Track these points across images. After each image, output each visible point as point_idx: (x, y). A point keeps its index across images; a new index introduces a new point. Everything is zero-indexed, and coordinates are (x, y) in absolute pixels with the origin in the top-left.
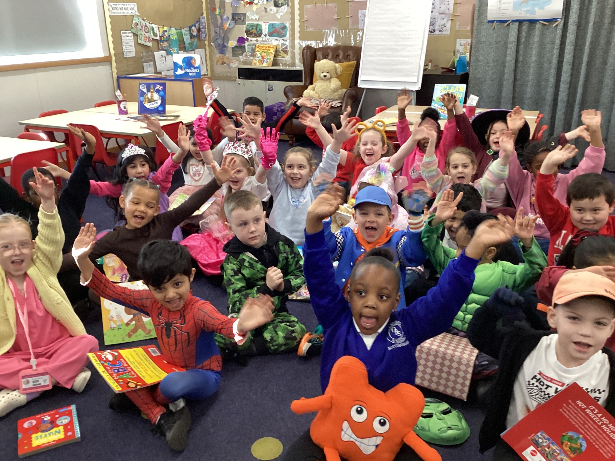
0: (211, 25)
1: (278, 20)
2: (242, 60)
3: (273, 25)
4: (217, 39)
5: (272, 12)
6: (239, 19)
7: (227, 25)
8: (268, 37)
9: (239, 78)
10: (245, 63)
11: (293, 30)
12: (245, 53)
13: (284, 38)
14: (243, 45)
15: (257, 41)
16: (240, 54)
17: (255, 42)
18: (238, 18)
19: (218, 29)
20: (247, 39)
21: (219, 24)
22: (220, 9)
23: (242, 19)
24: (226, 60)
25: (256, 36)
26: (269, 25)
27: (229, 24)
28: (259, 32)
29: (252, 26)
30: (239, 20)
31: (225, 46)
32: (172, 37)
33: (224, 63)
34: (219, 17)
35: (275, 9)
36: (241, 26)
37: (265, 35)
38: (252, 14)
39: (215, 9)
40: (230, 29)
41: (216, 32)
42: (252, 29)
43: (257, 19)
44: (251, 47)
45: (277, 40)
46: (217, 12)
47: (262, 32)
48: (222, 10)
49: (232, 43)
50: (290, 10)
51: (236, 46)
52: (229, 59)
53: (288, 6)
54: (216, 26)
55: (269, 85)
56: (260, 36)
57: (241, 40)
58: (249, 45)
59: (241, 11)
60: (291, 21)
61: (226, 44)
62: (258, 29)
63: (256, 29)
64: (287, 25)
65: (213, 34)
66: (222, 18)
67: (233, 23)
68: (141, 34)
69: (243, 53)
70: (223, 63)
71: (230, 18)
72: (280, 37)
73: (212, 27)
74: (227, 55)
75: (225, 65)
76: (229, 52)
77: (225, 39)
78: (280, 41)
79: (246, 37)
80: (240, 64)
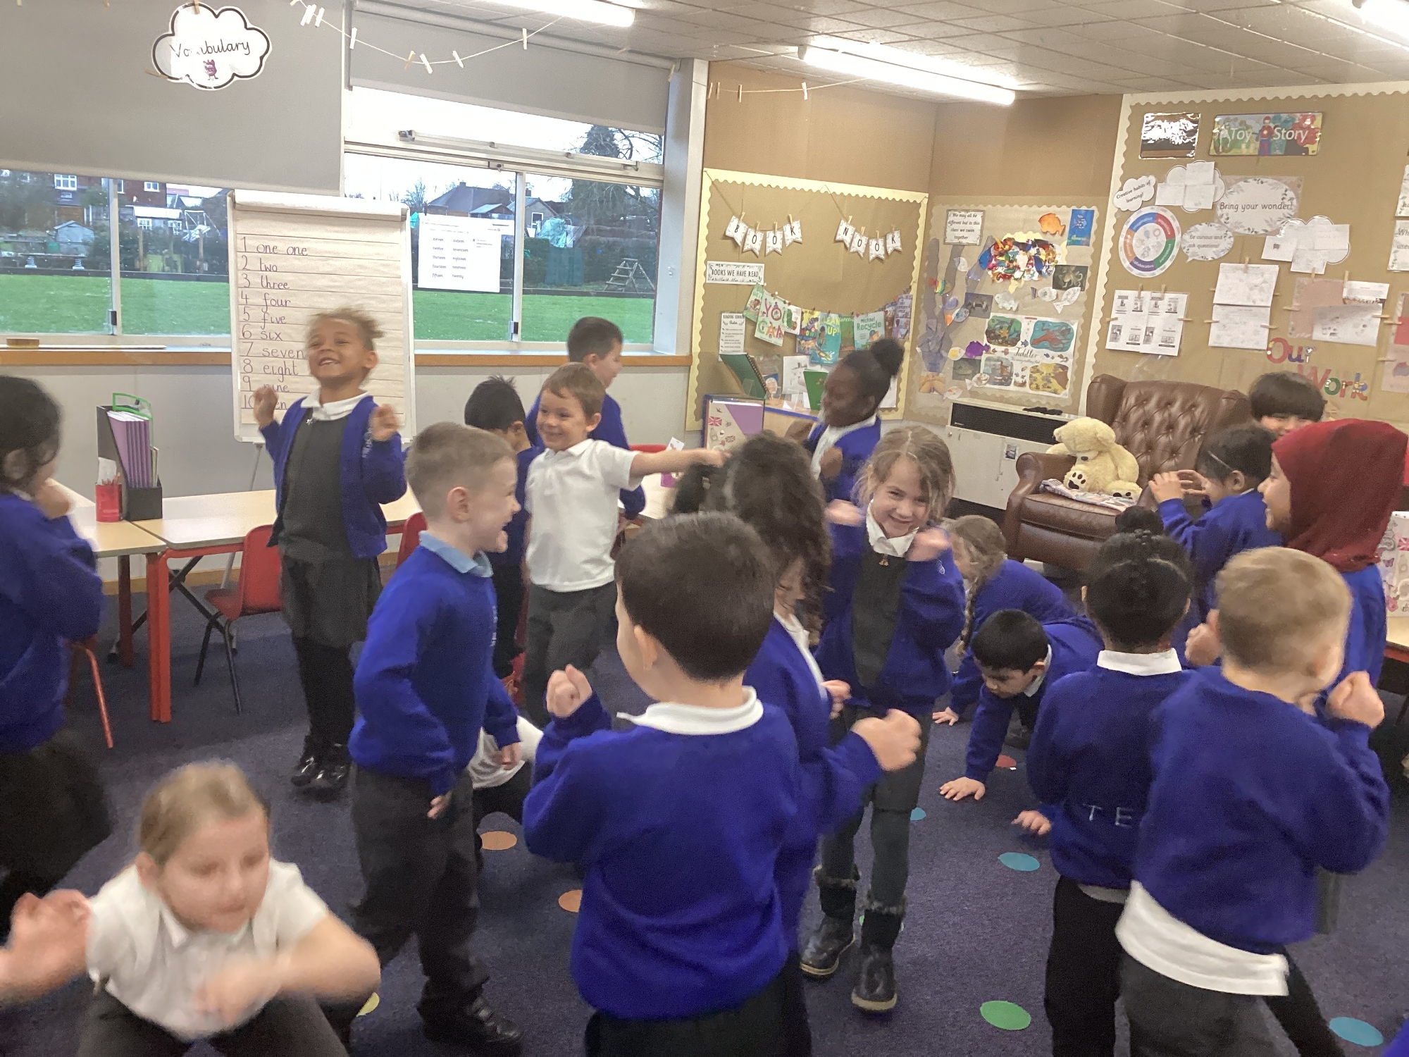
0: (923, 312)
1: (1055, 314)
2: (969, 388)
3: (1044, 323)
4: (929, 341)
5: (1047, 298)
6: (977, 305)
7: (953, 316)
8: (1029, 347)
9: (952, 424)
10: (973, 394)
11: (1084, 339)
12: (978, 375)
13: (1064, 354)
14: (978, 358)
15: (1006, 352)
16: (967, 376)
17: (1003, 355)
18: (976, 303)
19: (935, 321)
20: (987, 348)
21: (937, 313)
22: (945, 282)
23: (984, 306)
24: (938, 384)
25: (1005, 342)
26: (1036, 324)
27: (957, 314)
28: (1014, 336)
29: (1001, 321)
30: (977, 308)
31: (942, 356)
32: (828, 332)
33: (934, 390)
34: (939, 299)
35: (1054, 291)
36: (980, 320)
37: (1025, 344)
38: (1006, 299)
39: (935, 283)
40: (956, 324)
41: (928, 327)
42: (1001, 328)
43: (1014, 309)
44: (993, 363)
45: (1047, 356)
46: (939, 289)
47: (1019, 335)
48: (948, 285)
49: (957, 352)
50: (1085, 298)
51: (962, 359)
52: (944, 383)
53: (1083, 289)
54: (931, 315)
55: (1009, 446)
56: (1014, 344)
57: (975, 348)
58: (988, 359)
59: (984, 289)
60: (1083, 321)
61: (943, 353)
62: (1012, 329)
63: (1009, 328)
64: (1075, 327)
65: (922, 330)
66: (944, 301)
67: (965, 312)
68: (763, 321)
69: (974, 374)
70: (932, 390)
71: (962, 302)
72: (1055, 350)
73: (923, 316)
74: (941, 375)
75: (935, 393)
76: (947, 370)
77: (944, 342)
78: (1053, 358)
79: (985, 342)
80: (962, 396)
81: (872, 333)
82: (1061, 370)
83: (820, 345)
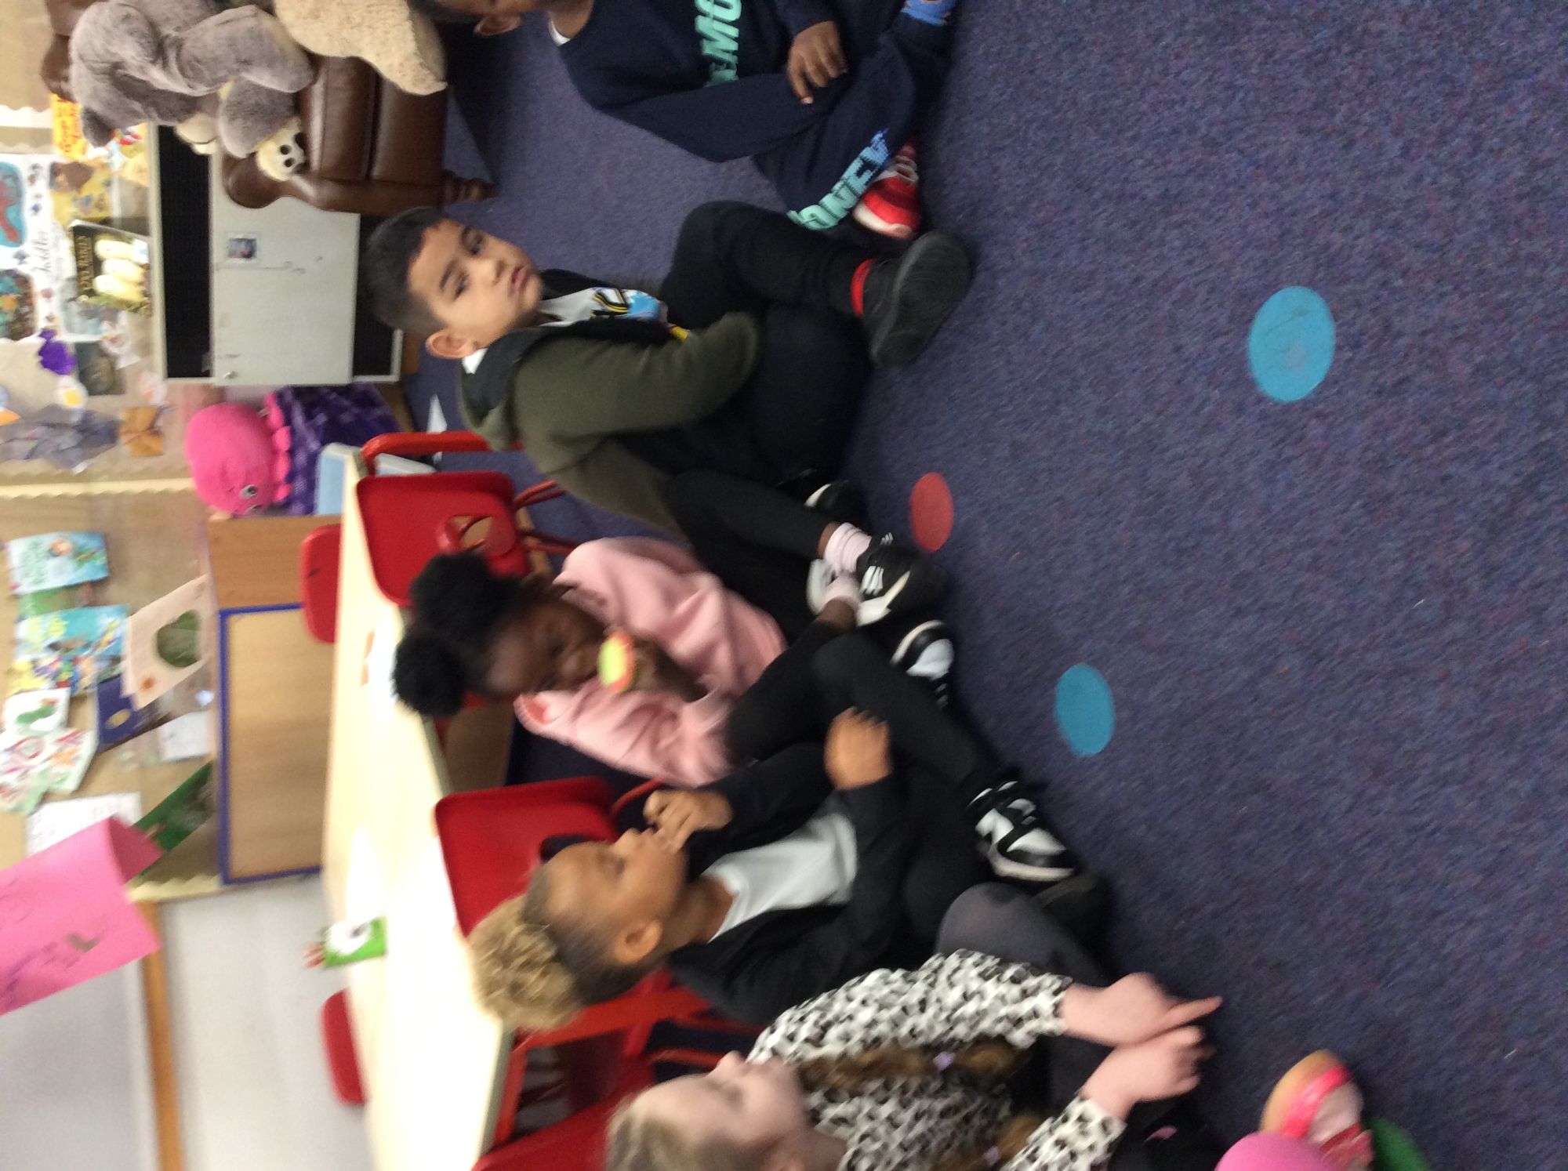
2: (134, 360)
4: (58, 452)
8: (27, 247)
9: (207, 374)
10: (145, 348)
12: (107, 345)
13: (25, 173)
14: (71, 351)
15: (47, 294)
16: (113, 366)
19: (16, 445)
20: (46, 334)
24: (142, 421)
25: (27, 299)
28: (9, 282)
31: (84, 421)
32: (55, 637)
33: (153, 426)
37: (21, 257)
40: (12, 404)
41: (31, 455)
44: (74, 319)
45: (36, 209)
47: (6, 273)
49: (68, 392)
51: (81, 380)
52: (135, 409)
55: (232, 254)
57: (53, 357)
58: (70, 328)
61: (75, 419)
65: (37, 466)
69: (106, 353)
70: (153, 430)
72: (20, 195)
74: (121, 416)
75: (160, 423)
76: (106, 406)
77: (55, 419)
78: (38, 196)
79: (34, 342)
80: (151, 368)
81: (53, 553)
82: (61, 178)
83: (87, 646)
